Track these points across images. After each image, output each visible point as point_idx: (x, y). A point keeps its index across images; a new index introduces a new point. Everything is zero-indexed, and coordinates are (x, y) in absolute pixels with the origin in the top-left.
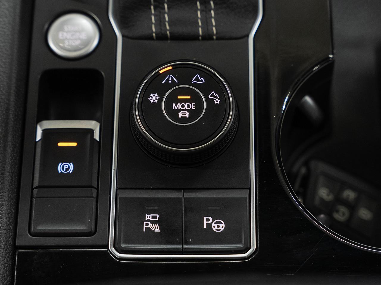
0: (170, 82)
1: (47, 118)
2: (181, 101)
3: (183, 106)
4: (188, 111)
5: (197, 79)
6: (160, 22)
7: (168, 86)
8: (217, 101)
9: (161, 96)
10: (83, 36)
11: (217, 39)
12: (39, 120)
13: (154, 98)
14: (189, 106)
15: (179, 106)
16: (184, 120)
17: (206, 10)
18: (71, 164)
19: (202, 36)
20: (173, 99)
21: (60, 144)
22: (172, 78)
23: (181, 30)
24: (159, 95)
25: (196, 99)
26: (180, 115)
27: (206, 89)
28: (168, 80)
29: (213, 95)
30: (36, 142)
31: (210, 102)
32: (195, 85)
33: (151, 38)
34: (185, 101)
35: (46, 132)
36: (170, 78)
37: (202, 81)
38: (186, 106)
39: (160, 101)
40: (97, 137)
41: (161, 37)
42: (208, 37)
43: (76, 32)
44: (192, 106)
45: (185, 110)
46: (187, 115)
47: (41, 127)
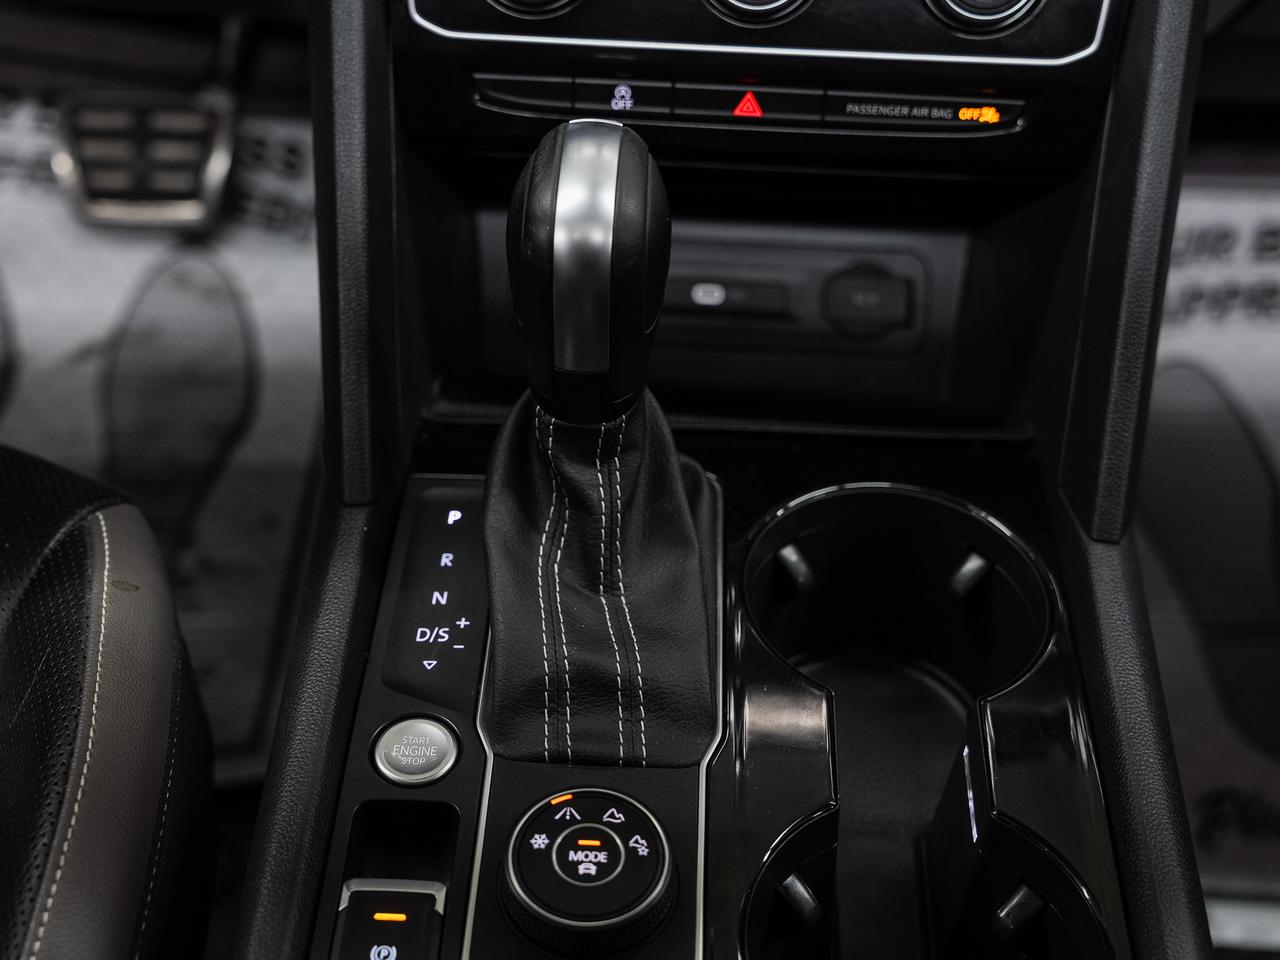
0: (568, 817)
1: (360, 874)
2: (584, 848)
3: (587, 856)
4: (595, 864)
5: (612, 816)
6: (557, 734)
7: (563, 823)
8: (643, 851)
9: (552, 839)
10: (432, 753)
11: (648, 766)
12: (347, 877)
13: (539, 841)
14: (596, 857)
15: (580, 856)
16: (587, 877)
17: (632, 721)
18: (394, 948)
19: (624, 759)
20: (571, 844)
21: (379, 916)
22: (571, 812)
23: (590, 748)
24: (548, 837)
25: (608, 845)
26: (582, 870)
27: (625, 832)
28: (565, 814)
29: (636, 842)
30: (338, 912)
31: (632, 852)
32: (609, 825)
33: (542, 759)
34: (591, 848)
35: (354, 896)
36: (569, 812)
37: (620, 818)
38: (591, 856)
39: (549, 847)
40: (440, 907)
41: (559, 758)
42: (632, 762)
43: (421, 745)
44: (602, 857)
45: (590, 862)
46: (593, 870)
47: (348, 889)
